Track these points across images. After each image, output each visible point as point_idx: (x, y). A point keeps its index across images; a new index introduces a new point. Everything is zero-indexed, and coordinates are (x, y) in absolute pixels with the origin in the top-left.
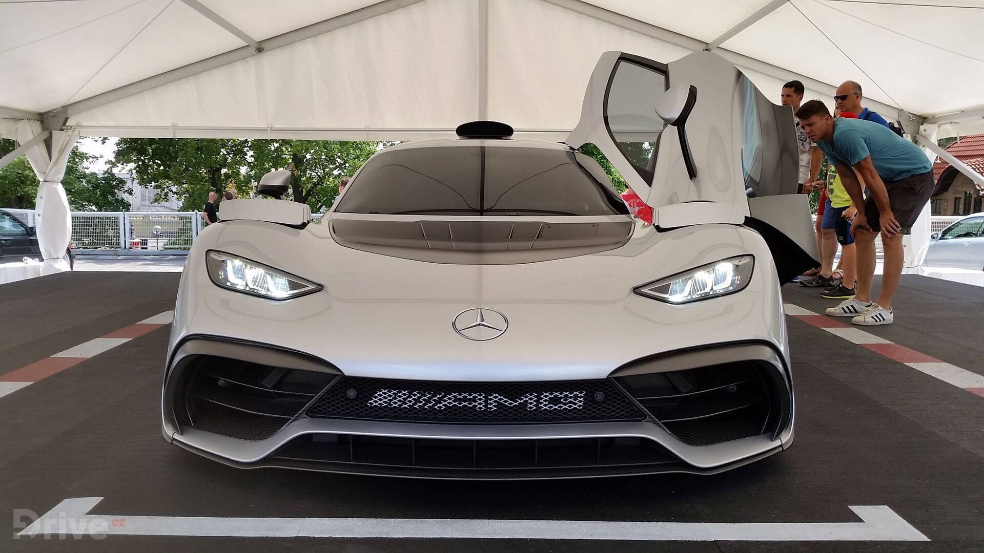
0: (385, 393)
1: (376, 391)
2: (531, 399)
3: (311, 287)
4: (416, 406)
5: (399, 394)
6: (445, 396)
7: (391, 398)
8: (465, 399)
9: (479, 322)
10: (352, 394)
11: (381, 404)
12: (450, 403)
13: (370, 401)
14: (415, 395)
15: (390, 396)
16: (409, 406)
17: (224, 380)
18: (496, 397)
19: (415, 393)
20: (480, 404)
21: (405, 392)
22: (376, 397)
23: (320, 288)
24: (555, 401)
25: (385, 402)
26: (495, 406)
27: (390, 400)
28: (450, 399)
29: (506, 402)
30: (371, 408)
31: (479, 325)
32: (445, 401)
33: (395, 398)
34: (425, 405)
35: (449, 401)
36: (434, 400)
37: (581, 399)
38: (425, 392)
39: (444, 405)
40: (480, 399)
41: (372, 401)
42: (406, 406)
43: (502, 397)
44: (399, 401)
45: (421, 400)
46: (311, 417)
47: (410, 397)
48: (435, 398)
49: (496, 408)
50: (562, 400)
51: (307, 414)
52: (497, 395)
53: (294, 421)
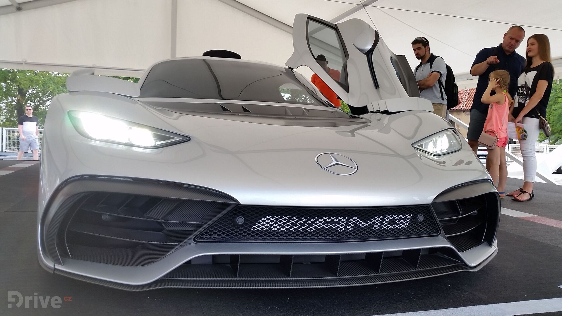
0: (268, 219)
1: (261, 217)
2: (378, 221)
3: (177, 139)
4: (292, 229)
5: (280, 220)
6: (316, 220)
7: (272, 223)
8: (332, 222)
9: (335, 162)
10: (240, 220)
11: (263, 229)
12: (319, 226)
13: (254, 227)
14: (294, 220)
15: (272, 221)
16: (286, 229)
17: (108, 215)
18: (354, 220)
19: (294, 218)
20: (342, 226)
21: (286, 218)
22: (260, 223)
23: (187, 139)
24: (392, 222)
25: (266, 227)
26: (351, 227)
27: (271, 225)
28: (320, 222)
29: (360, 223)
30: (253, 232)
31: (336, 164)
32: (317, 224)
33: (276, 223)
34: (299, 228)
35: (320, 224)
36: (308, 224)
37: (408, 221)
38: (302, 216)
39: (315, 228)
40: (343, 222)
41: (255, 227)
42: (284, 229)
43: (359, 220)
44: (279, 225)
45: (297, 224)
46: (198, 242)
47: (289, 221)
48: (309, 222)
49: (352, 229)
50: (397, 221)
51: (194, 240)
52: (356, 218)
53: (181, 247)
